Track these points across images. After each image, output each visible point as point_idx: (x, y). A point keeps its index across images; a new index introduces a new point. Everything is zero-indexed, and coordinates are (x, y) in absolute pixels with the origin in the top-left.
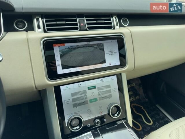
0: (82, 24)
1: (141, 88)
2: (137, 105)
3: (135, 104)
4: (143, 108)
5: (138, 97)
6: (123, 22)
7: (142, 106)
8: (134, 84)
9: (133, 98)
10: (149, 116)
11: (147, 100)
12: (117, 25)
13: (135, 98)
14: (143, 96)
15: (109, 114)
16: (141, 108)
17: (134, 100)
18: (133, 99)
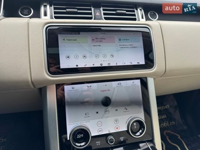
0: (97, 13)
1: (177, 111)
2: (172, 133)
3: (169, 131)
5: (173, 123)
6: (150, 16)
9: (166, 123)
11: (185, 127)
12: (142, 18)
13: (169, 124)
14: (181, 121)
15: (128, 131)
16: (178, 136)
18: (166, 125)
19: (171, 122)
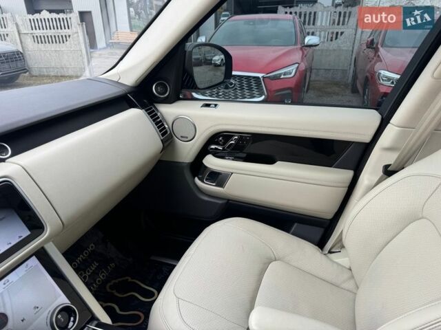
1: (109, 245)
2: (117, 281)
3: (113, 282)
4: (130, 280)
5: (113, 265)
7: (127, 278)
8: (92, 245)
9: (103, 272)
10: (147, 285)
11: (131, 260)
13: (107, 270)
14: (120, 256)
16: (127, 280)
17: (107, 276)
18: (103, 276)
19: (109, 267)
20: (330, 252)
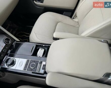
1: (14, 24)
3: (18, 33)
5: (16, 29)
8: (9, 25)
11: (21, 27)
14: (18, 27)
15: (6, 44)
16: (21, 32)
18: (15, 32)
20: (73, 18)
